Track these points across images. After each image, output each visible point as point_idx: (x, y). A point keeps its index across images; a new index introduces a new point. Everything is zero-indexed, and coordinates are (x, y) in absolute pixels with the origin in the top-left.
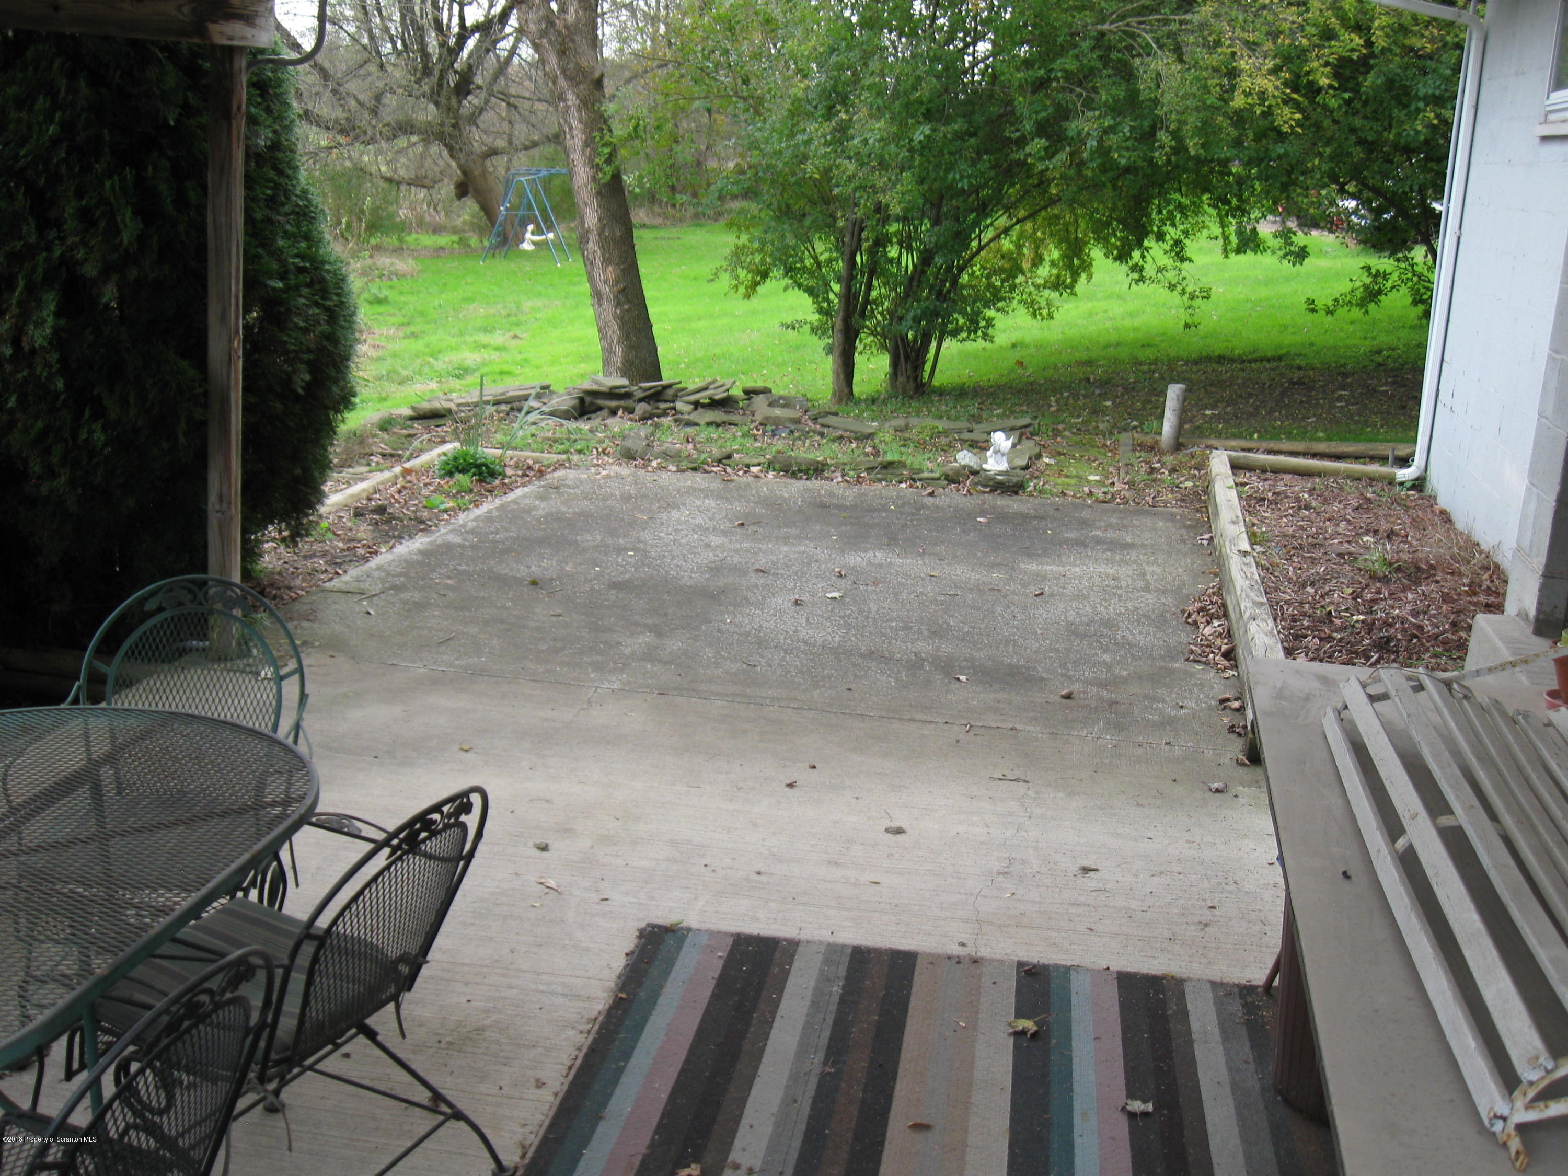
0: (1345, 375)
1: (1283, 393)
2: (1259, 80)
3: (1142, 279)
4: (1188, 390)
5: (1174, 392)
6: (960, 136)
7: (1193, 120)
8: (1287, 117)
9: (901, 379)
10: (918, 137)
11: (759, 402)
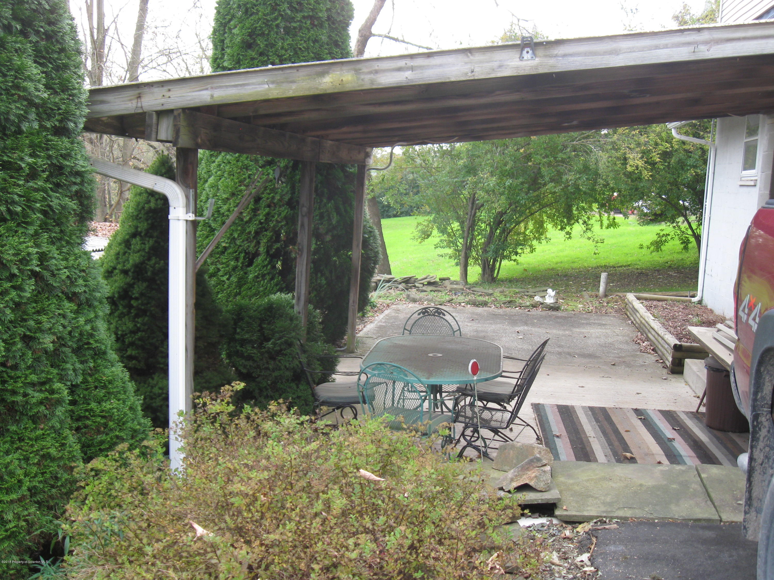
0: (658, 271)
1: (637, 277)
2: (636, 161)
3: (570, 238)
4: (608, 275)
5: (604, 276)
6: (522, 183)
7: (611, 175)
8: (646, 174)
9: (486, 276)
10: (507, 184)
11: (446, 283)
